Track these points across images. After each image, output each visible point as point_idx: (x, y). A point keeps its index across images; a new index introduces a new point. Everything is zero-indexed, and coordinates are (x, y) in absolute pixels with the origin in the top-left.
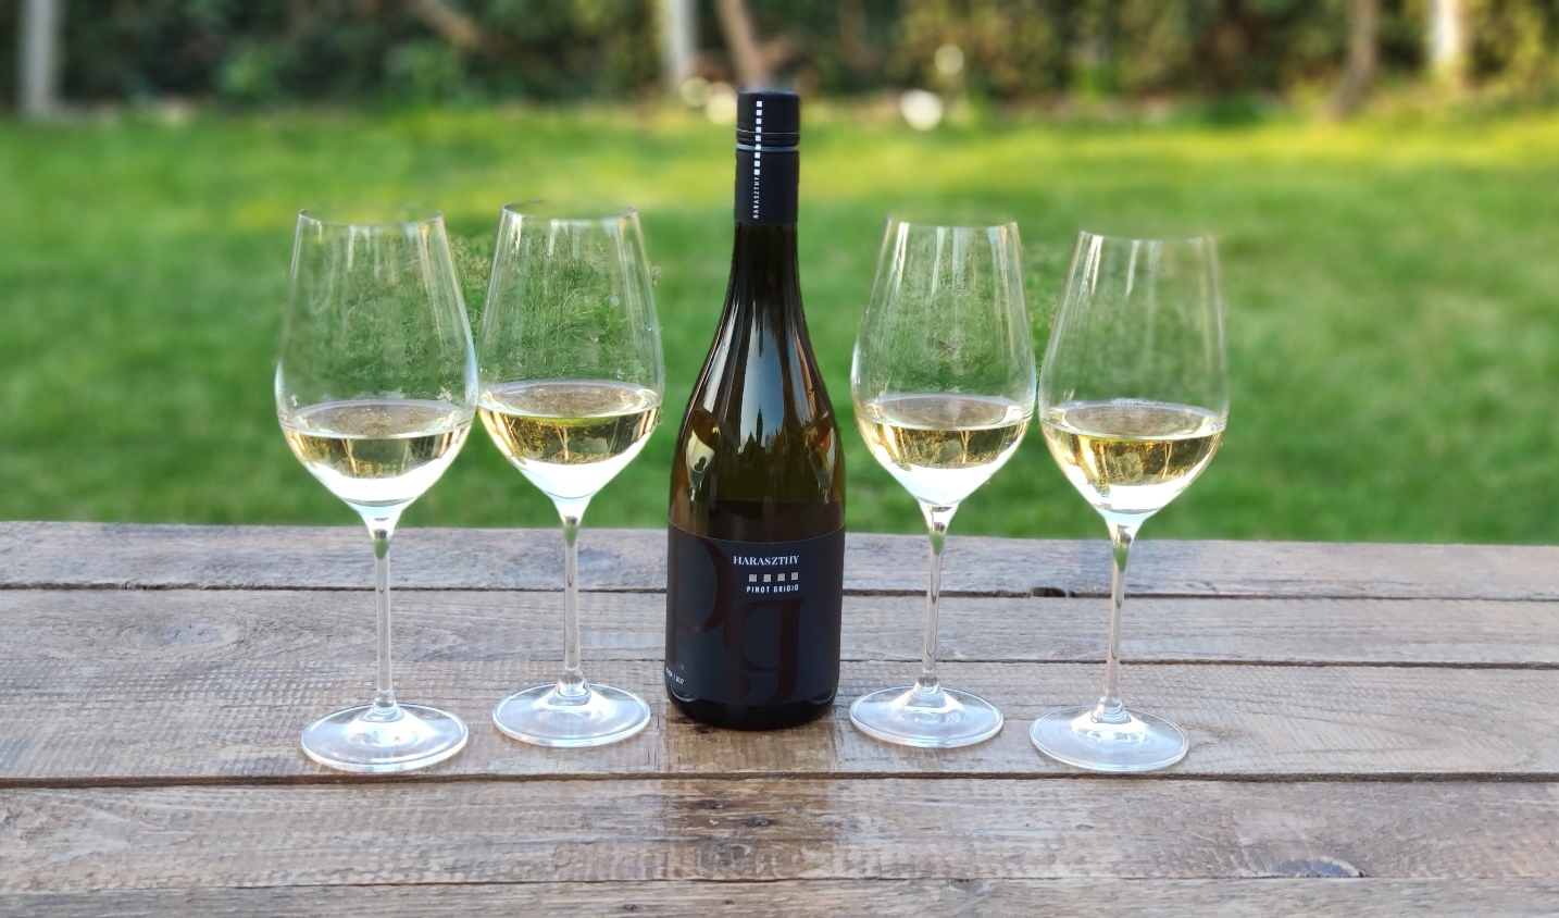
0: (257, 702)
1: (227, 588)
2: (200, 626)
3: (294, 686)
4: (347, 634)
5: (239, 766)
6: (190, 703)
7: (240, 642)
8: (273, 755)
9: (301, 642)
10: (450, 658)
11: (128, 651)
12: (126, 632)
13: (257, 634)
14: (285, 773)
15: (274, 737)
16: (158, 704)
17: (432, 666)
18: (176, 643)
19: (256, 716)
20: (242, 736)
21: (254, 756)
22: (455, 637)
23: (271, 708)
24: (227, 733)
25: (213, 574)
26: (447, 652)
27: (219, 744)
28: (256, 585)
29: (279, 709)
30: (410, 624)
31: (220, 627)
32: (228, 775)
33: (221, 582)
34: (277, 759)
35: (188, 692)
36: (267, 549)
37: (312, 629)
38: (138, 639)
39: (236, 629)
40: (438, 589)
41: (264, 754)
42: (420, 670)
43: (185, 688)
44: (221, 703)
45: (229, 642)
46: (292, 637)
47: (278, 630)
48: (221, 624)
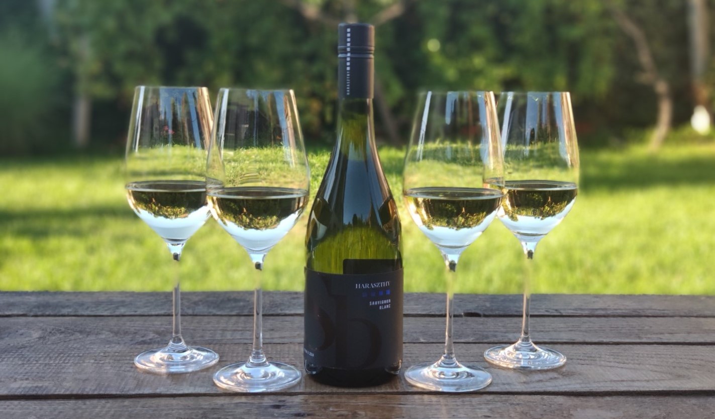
0: (40, 362)
1: (42, 316)
2: (22, 331)
3: (62, 355)
4: (98, 334)
5: (20, 390)
6: (4, 363)
7: (40, 338)
8: (40, 385)
9: (72, 338)
10: (150, 343)
13: (51, 334)
14: (44, 393)
15: (44, 378)
17: (139, 347)
18: (7, 339)
19: (38, 368)
20: (26, 377)
21: (30, 385)
22: (154, 334)
23: (46, 365)
24: (19, 375)
25: (37, 310)
26: (149, 341)
27: (13, 380)
28: (58, 314)
30: (132, 329)
31: (32, 332)
32: (12, 394)
33: (40, 313)
34: (42, 387)
35: (4, 358)
36: (68, 300)
37: (81, 332)
39: (40, 332)
40: (151, 316)
41: (35, 385)
42: (131, 348)
44: (20, 362)
45: (35, 337)
46: (69, 335)
47: (62, 332)
48: (34, 330)
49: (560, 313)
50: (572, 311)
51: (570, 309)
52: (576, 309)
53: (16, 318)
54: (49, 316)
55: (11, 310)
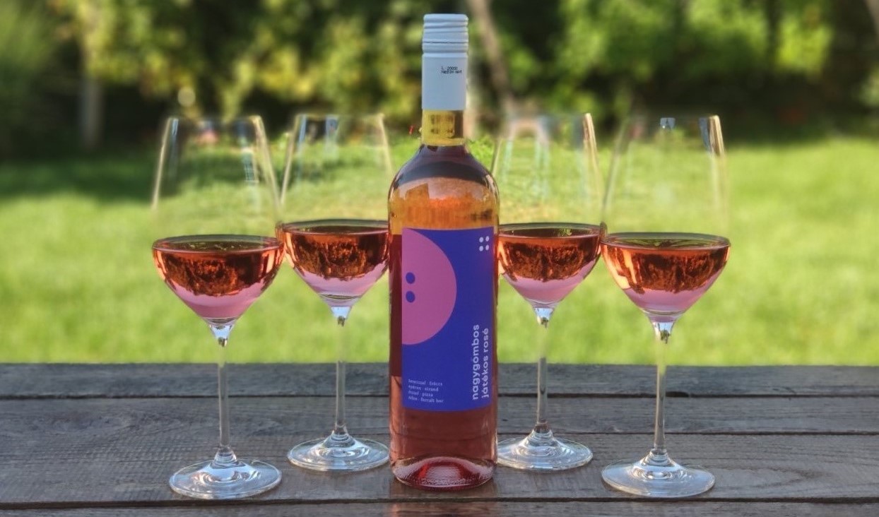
0: (142, 459)
1: (126, 397)
2: (107, 418)
3: (166, 450)
4: (202, 421)
5: (128, 495)
6: (97, 460)
7: (132, 427)
8: (151, 489)
9: (172, 426)
10: (270, 434)
11: (59, 432)
12: (59, 422)
13: (144, 422)
14: (158, 499)
15: (152, 479)
16: (76, 460)
17: (259, 438)
18: (91, 428)
19: (141, 467)
20: (130, 478)
21: (138, 489)
22: (274, 422)
23: (150, 462)
24: (121, 476)
26: (269, 431)
27: (115, 483)
28: (145, 395)
29: (156, 463)
30: (244, 415)
31: (119, 418)
32: (120, 500)
33: (122, 394)
34: (153, 491)
35: (96, 454)
36: (153, 375)
37: (181, 419)
38: (65, 426)
39: (130, 419)
41: (144, 488)
42: (251, 441)
43: (94, 452)
44: (118, 460)
45: (125, 426)
46: (167, 423)
47: (157, 420)
48: (121, 416)
49: (793, 392)
50: (809, 390)
51: (806, 387)
52: (812, 387)
53: (93, 399)
54: (133, 397)
55: (84, 389)
